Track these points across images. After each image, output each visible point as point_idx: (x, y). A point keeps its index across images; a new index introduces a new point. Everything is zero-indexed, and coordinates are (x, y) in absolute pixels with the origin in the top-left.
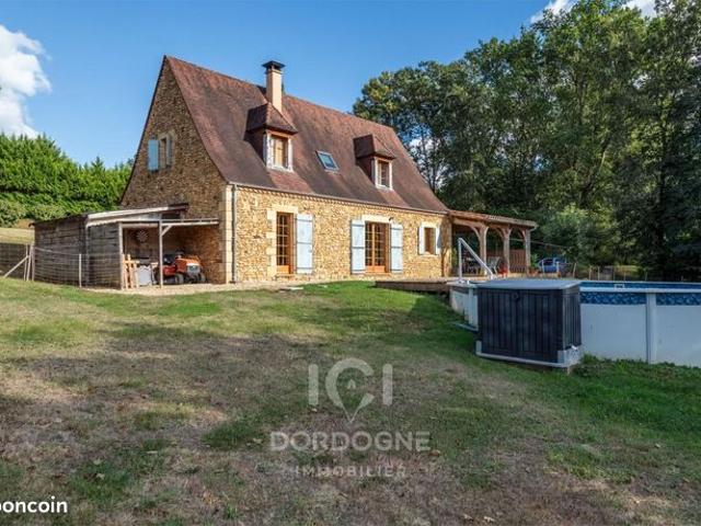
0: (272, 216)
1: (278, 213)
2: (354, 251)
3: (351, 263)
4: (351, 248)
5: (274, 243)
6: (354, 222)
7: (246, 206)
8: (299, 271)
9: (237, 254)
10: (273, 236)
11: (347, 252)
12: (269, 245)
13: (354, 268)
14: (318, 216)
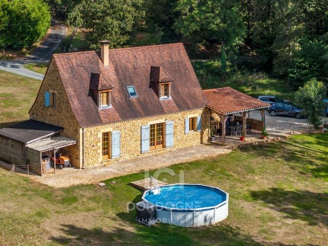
0: (100, 136)
1: (103, 133)
2: (143, 142)
3: (141, 148)
4: (141, 140)
5: (101, 147)
6: (143, 127)
7: (89, 134)
8: (113, 158)
9: (85, 155)
10: (100, 144)
11: (139, 143)
12: (99, 148)
13: (142, 151)
14: (123, 129)
